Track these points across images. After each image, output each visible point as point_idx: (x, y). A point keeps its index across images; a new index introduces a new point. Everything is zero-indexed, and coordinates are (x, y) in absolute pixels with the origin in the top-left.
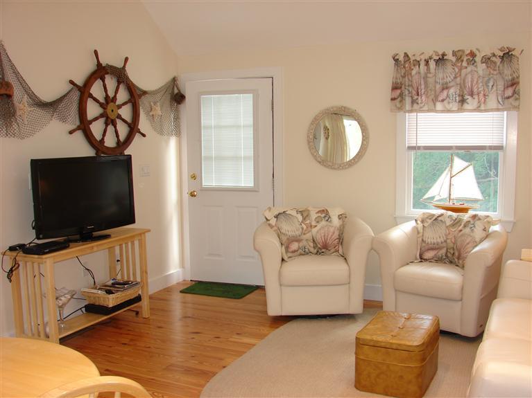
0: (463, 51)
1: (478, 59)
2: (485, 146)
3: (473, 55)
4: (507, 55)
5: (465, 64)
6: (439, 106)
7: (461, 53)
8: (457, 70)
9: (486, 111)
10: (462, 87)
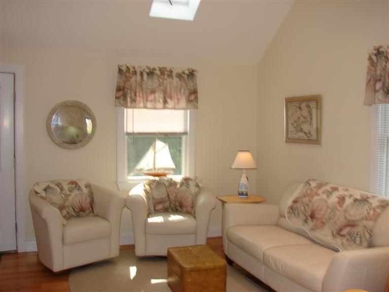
0: (166, 68)
1: (174, 74)
3: (171, 72)
4: (191, 74)
5: (166, 77)
6: (149, 105)
7: (164, 69)
8: (161, 80)
10: (165, 92)
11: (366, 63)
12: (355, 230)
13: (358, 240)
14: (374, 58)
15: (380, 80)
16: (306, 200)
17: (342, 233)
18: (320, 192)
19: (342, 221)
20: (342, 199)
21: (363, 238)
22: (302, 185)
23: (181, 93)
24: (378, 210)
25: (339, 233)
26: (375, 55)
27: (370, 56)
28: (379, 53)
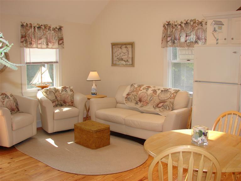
0: (47, 25)
1: (51, 29)
2: (53, 62)
3: (50, 27)
4: (60, 29)
5: (47, 30)
6: (39, 46)
7: (46, 26)
8: (45, 32)
9: (53, 48)
10: (46, 38)
11: (163, 28)
12: (166, 104)
13: (168, 108)
14: (166, 26)
15: (170, 36)
16: (135, 93)
17: (159, 106)
18: (141, 89)
19: (157, 101)
20: (155, 91)
21: (170, 107)
22: (129, 86)
23: (55, 40)
24: (175, 94)
25: (157, 106)
26: (167, 25)
27: (164, 25)
28: (169, 24)
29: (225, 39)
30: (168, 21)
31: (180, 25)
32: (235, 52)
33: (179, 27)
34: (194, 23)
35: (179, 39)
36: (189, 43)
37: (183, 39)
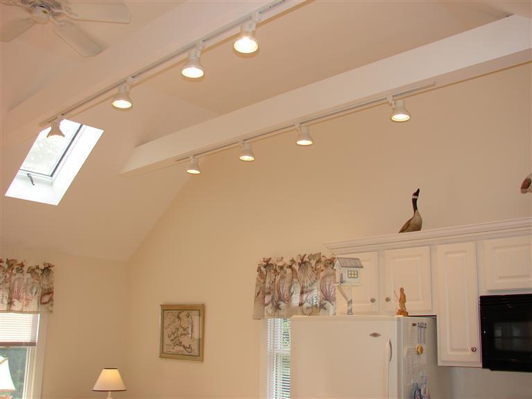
0: (15, 261)
1: (25, 269)
2: (22, 343)
3: (22, 265)
4: (47, 269)
5: (14, 272)
7: (13, 262)
8: (8, 276)
9: (26, 312)
10: (11, 291)
11: (257, 274)
14: (262, 269)
15: (269, 293)
23: (32, 293)
26: (265, 267)
27: (259, 268)
28: (268, 264)
29: (373, 301)
30: (267, 257)
31: (290, 267)
32: (375, 335)
33: (289, 271)
34: (318, 262)
35: (289, 300)
36: (308, 308)
37: (296, 300)
